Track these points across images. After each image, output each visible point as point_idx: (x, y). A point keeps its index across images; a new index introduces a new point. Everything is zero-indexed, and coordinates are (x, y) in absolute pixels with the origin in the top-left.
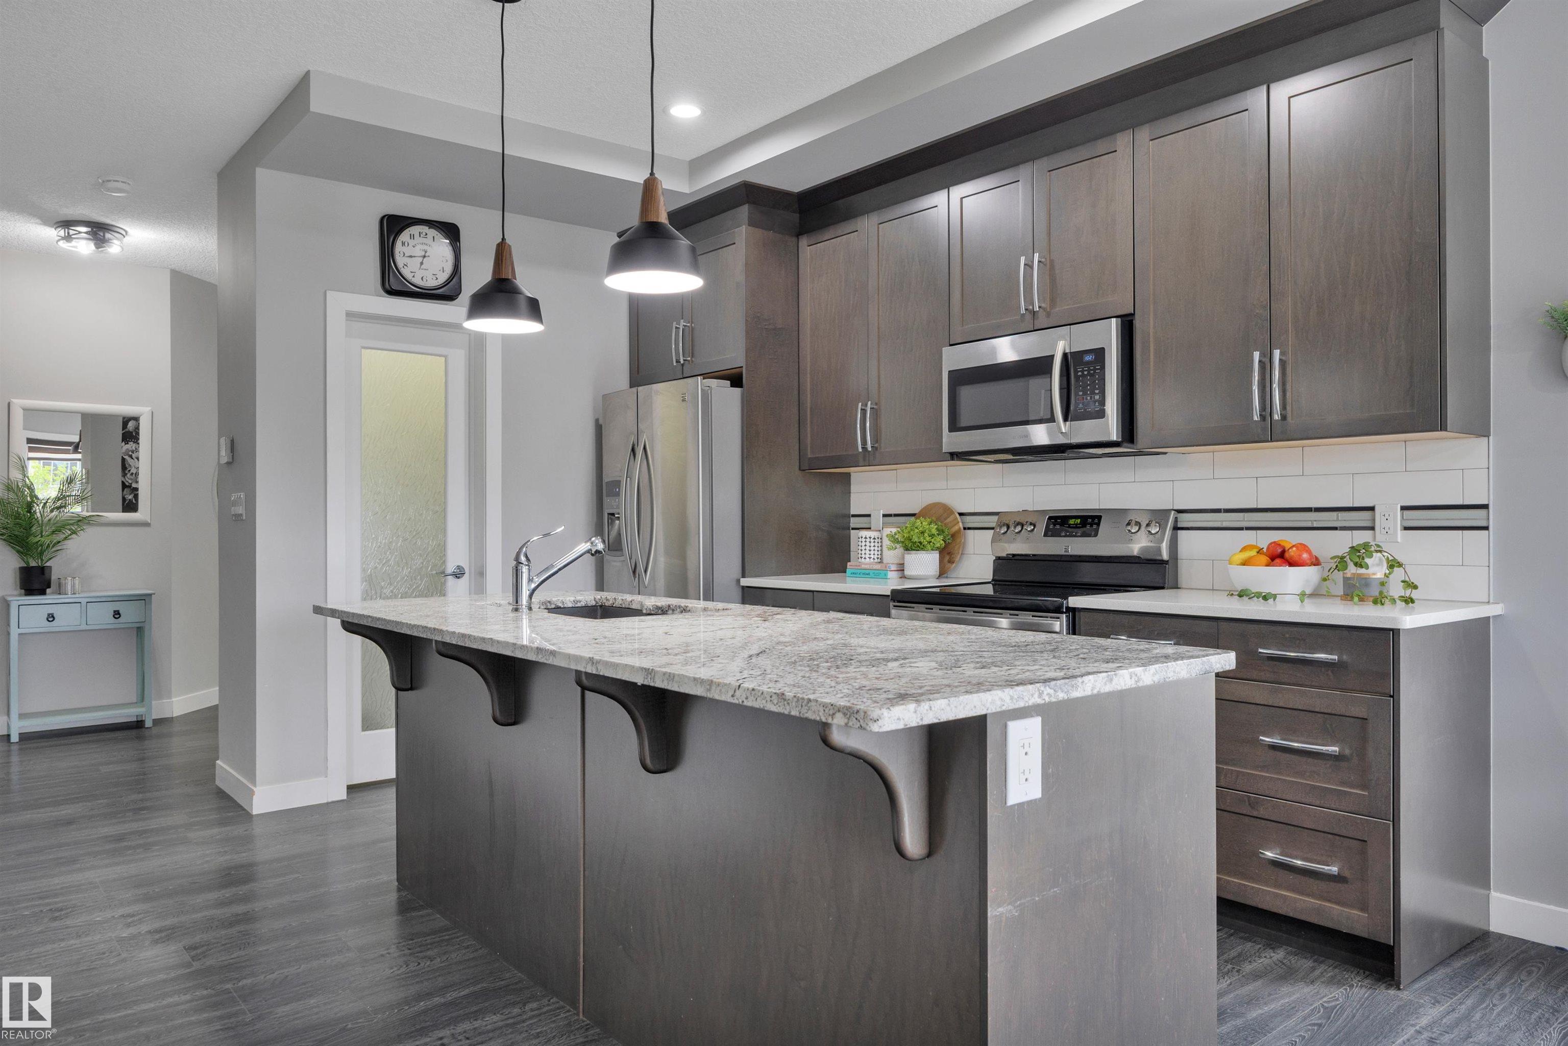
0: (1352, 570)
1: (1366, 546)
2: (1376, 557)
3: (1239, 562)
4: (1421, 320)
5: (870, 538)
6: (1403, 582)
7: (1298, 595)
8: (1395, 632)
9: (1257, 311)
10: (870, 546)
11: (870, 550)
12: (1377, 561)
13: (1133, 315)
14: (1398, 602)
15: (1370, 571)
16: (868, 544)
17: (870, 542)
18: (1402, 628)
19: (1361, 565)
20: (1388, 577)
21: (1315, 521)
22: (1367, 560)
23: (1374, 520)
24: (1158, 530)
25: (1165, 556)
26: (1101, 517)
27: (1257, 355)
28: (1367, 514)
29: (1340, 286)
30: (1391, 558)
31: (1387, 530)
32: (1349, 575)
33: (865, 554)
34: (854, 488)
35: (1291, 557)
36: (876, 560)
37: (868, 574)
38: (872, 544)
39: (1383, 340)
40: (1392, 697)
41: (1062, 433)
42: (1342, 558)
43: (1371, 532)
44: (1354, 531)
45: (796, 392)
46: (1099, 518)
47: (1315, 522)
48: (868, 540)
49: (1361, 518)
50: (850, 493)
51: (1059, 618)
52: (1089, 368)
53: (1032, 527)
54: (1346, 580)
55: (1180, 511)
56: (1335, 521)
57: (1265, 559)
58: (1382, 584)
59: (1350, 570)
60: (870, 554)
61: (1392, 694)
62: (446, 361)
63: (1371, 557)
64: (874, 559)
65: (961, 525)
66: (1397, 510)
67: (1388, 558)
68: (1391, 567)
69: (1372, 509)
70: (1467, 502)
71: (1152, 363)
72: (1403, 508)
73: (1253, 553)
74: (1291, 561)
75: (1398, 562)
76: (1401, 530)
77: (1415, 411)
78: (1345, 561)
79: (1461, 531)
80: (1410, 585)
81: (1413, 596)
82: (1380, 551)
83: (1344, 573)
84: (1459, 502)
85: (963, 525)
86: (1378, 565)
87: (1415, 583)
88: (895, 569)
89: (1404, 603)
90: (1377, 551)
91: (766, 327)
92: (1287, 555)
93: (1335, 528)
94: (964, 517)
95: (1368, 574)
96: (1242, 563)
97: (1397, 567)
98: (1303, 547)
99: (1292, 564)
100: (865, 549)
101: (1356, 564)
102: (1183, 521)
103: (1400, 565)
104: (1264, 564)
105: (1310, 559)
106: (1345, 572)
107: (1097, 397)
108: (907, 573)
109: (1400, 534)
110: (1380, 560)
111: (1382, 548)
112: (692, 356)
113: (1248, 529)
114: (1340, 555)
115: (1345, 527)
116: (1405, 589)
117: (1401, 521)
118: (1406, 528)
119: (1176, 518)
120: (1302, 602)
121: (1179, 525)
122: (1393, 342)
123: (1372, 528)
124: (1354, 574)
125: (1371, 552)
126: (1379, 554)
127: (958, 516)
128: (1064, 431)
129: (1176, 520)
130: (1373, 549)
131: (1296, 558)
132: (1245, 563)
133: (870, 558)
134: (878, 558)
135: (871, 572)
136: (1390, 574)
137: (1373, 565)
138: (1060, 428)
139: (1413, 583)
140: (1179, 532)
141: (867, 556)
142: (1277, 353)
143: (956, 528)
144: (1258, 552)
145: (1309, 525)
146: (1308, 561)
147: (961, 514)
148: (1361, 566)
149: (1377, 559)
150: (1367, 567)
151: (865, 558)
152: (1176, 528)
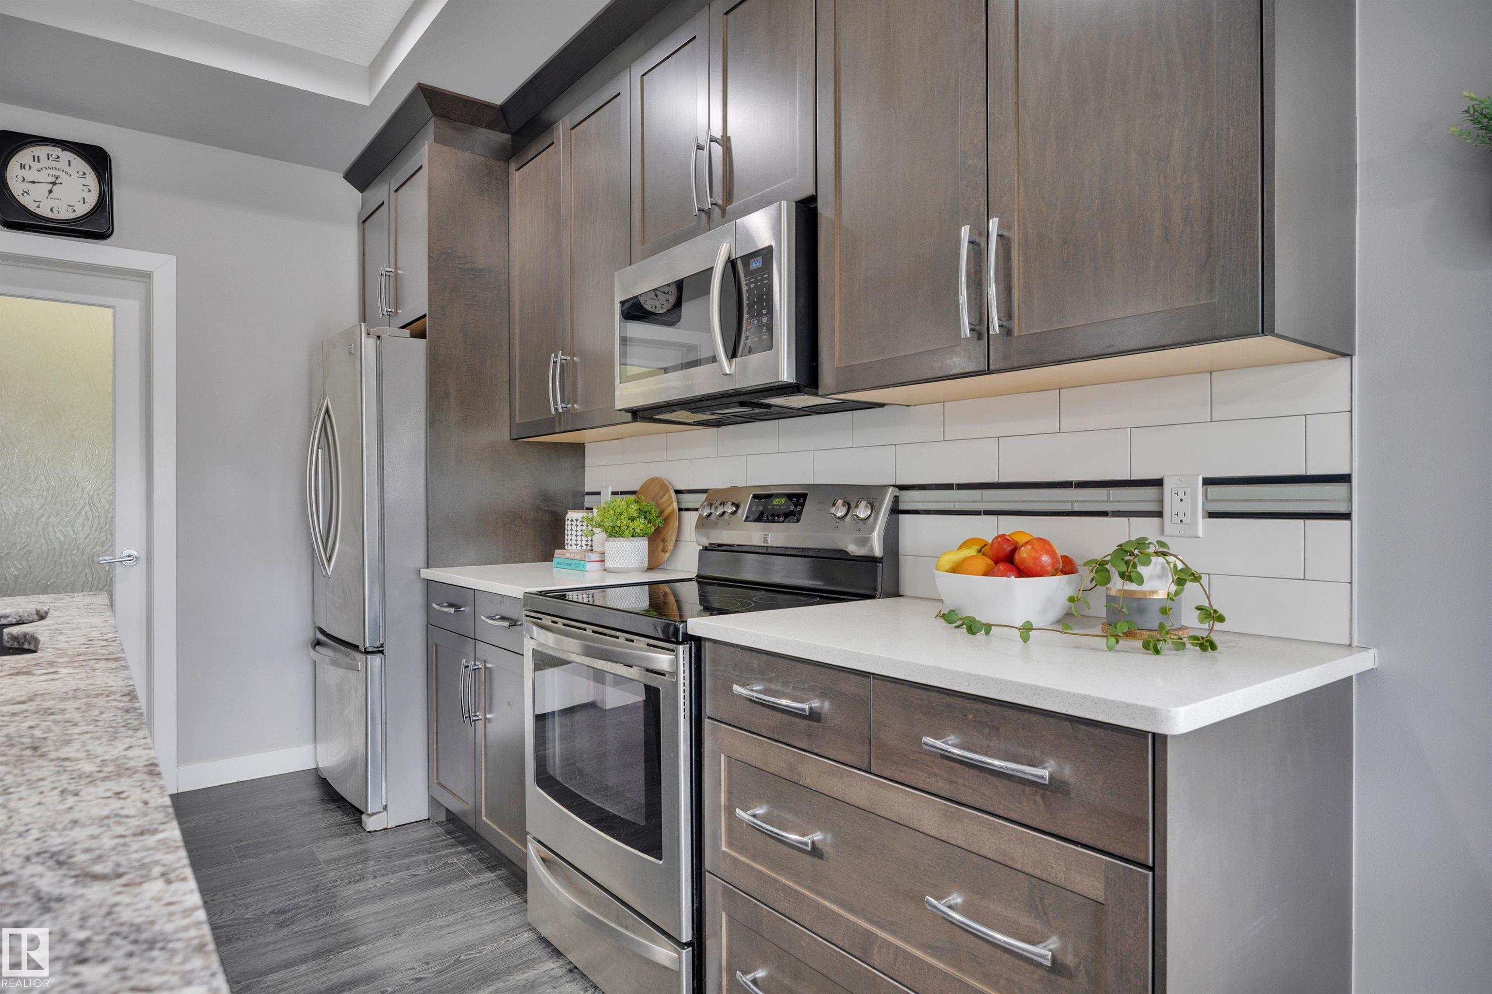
0: (1117, 585)
1: (1141, 543)
2: (1156, 564)
3: (948, 566)
4: (1228, 129)
5: (577, 520)
6: (1199, 608)
7: (1020, 629)
8: (1159, 741)
9: (970, 162)
10: (577, 531)
11: (577, 536)
12: (1158, 569)
13: (813, 199)
14: (1188, 646)
15: (1147, 587)
16: (574, 528)
17: (577, 526)
18: (1171, 733)
19: (1130, 576)
20: (1172, 599)
21: (1077, 501)
22: (1141, 569)
23: (1161, 501)
24: (869, 513)
25: (878, 552)
26: (806, 494)
27: (965, 232)
28: (1150, 492)
29: (1092, 97)
30: (1180, 566)
31: (1181, 517)
32: (1113, 593)
33: (571, 540)
34: (588, 461)
35: (1023, 561)
36: (585, 548)
37: (570, 565)
38: (579, 528)
39: (1162, 180)
40: (1152, 869)
41: (726, 374)
42: (1103, 563)
43: (1156, 520)
44: (1132, 519)
45: (505, 347)
46: (804, 496)
47: (1076, 504)
48: (574, 523)
49: (1142, 498)
50: (584, 467)
51: (673, 651)
52: (756, 278)
53: (734, 509)
54: (1110, 599)
55: (902, 488)
56: (1104, 502)
57: (985, 562)
58: (1164, 611)
59: (1115, 584)
60: (576, 540)
61: (1151, 864)
62: (114, 313)
63: (1147, 563)
64: (581, 546)
65: (675, 506)
66: (1197, 484)
67: (1175, 566)
68: (1180, 582)
69: (1158, 483)
70: (1313, 471)
71: (837, 268)
72: (1207, 482)
73: (972, 551)
74: (1022, 567)
75: (1193, 574)
76: (1204, 518)
77: (1215, 300)
78: (1107, 570)
79: (1302, 521)
80: (1211, 615)
81: (1214, 638)
82: (1164, 554)
83: (1107, 589)
84: (1299, 470)
85: (678, 505)
86: (1160, 577)
87: (1221, 611)
88: (598, 559)
89: (1198, 648)
90: (1157, 553)
91: (461, 266)
92: (1017, 557)
93: (1104, 514)
94: (680, 495)
95: (1143, 593)
96: (953, 568)
97: (1191, 581)
98: (1044, 544)
99: (1023, 573)
100: (571, 535)
101: (1122, 575)
102: (905, 502)
103: (1196, 578)
104: (982, 572)
105: (1053, 565)
106: (1108, 586)
107: (765, 320)
108: (608, 565)
109: (1202, 525)
110: (1163, 568)
111: (1168, 548)
112: (397, 308)
113: (987, 513)
114: (1099, 558)
115: (1119, 511)
116: (1201, 621)
117: (1203, 503)
118: (1212, 515)
119: (896, 497)
120: (1025, 642)
121: (902, 506)
122: (1178, 180)
123: (1159, 514)
124: (1120, 591)
125: (1149, 555)
126: (1161, 559)
127: (673, 494)
128: (728, 372)
129: (896, 499)
130: (1151, 549)
131: (1030, 563)
132: (956, 569)
133: (576, 545)
134: (587, 545)
135: (573, 562)
136: (1177, 593)
137: (1151, 577)
138: (721, 367)
139: (1215, 612)
140: (902, 517)
141: (574, 542)
142: (994, 224)
143: (670, 509)
144: (979, 551)
145: (1068, 507)
146: (1049, 568)
147: (678, 492)
148: (1130, 579)
149: (1159, 568)
150: (1140, 580)
151: (571, 545)
152: (896, 511)
